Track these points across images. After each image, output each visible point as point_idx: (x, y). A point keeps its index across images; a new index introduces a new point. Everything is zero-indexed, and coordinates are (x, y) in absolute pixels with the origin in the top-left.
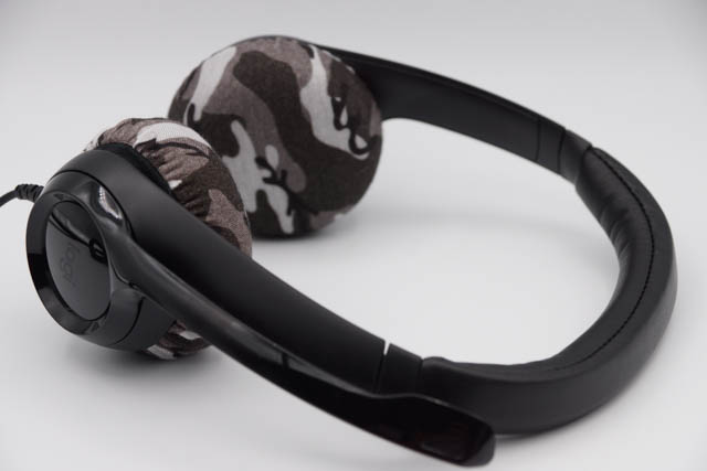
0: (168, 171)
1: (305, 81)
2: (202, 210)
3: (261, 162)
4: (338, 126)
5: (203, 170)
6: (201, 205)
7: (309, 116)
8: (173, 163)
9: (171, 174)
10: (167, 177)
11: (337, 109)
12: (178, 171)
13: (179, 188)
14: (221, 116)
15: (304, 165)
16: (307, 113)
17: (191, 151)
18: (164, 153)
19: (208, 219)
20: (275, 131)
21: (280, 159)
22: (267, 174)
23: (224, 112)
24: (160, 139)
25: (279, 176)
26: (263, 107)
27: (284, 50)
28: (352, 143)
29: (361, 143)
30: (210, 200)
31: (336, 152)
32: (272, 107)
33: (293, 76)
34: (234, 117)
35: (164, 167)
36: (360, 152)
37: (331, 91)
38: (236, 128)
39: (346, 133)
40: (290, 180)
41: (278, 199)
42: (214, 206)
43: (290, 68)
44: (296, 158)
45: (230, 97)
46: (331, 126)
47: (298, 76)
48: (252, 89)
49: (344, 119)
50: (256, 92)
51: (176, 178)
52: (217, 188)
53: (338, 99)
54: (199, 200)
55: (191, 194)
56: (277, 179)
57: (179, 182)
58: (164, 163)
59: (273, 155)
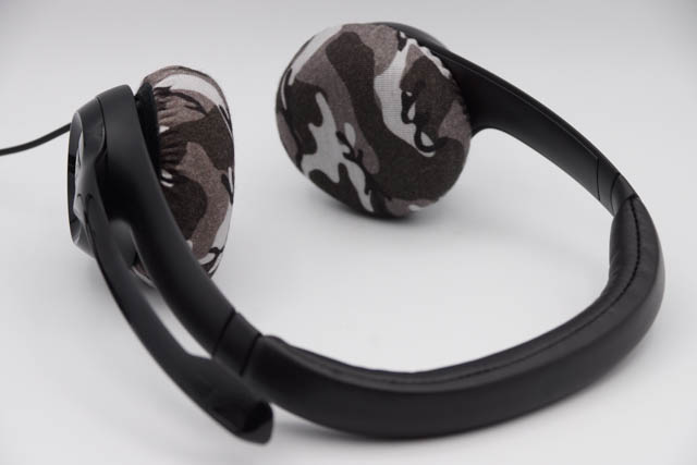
0: (163, 117)
1: (381, 70)
2: (175, 158)
3: (341, 137)
4: (405, 120)
5: (193, 124)
6: (176, 154)
7: (380, 104)
8: (169, 111)
9: (165, 120)
10: (160, 121)
11: (406, 103)
12: (171, 119)
13: (166, 133)
14: (308, 85)
15: (376, 148)
16: (379, 100)
17: (192, 104)
18: (169, 101)
19: (178, 167)
20: (351, 110)
21: (357, 137)
22: (347, 150)
23: (310, 82)
24: (174, 88)
25: (357, 154)
26: (342, 85)
27: (378, 37)
28: (417, 138)
29: (426, 141)
30: (186, 151)
31: (403, 143)
32: (349, 87)
33: (372, 62)
34: (318, 89)
35: (162, 112)
36: (428, 149)
37: (404, 84)
38: (320, 98)
39: (412, 128)
40: (366, 160)
41: (357, 177)
42: (188, 158)
43: (373, 55)
44: (370, 141)
45: (316, 70)
46: (399, 118)
47: (377, 64)
48: (335, 67)
49: (411, 114)
50: (337, 70)
51: (166, 124)
52: (200, 142)
53: (409, 94)
54: (176, 149)
55: (172, 142)
56: (355, 156)
57: (167, 128)
58: (164, 109)
59: (350, 132)
